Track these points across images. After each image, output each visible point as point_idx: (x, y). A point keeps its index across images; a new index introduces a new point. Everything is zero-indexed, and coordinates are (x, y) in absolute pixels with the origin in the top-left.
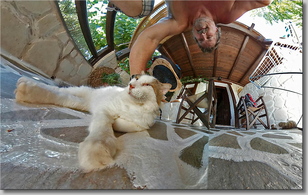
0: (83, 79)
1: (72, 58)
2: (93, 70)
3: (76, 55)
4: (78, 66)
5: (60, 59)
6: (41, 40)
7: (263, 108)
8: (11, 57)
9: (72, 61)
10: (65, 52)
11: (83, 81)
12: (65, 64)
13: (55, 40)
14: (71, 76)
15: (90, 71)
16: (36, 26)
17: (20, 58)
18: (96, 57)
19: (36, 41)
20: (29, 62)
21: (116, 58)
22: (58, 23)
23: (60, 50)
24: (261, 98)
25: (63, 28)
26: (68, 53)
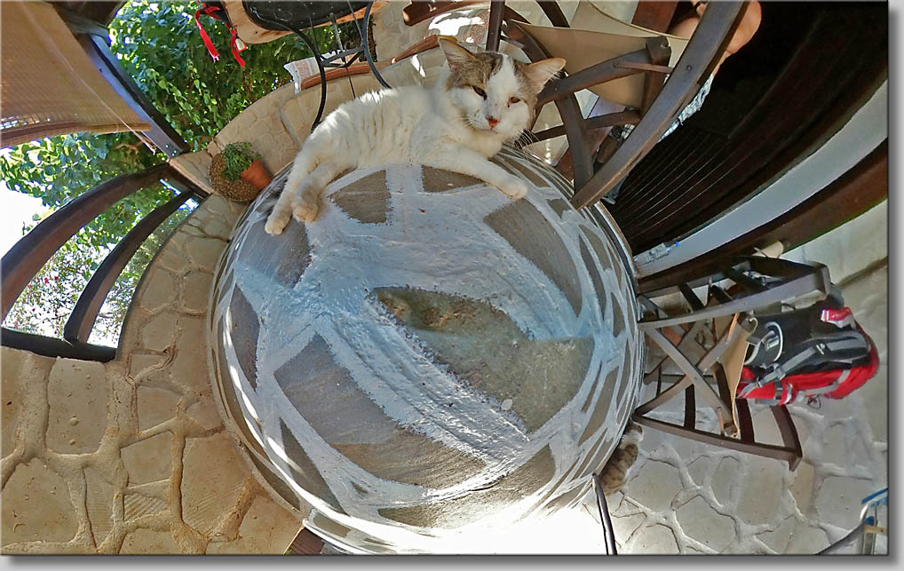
0: (230, 208)
1: (202, 223)
2: (216, 193)
3: (196, 218)
4: (212, 214)
5: (206, 236)
6: (193, 262)
7: (726, 426)
8: (214, 282)
9: (205, 222)
10: (196, 232)
11: (232, 208)
12: (209, 230)
13: (187, 246)
14: (226, 222)
15: (218, 198)
16: (181, 271)
17: (213, 275)
18: (191, 191)
19: (194, 265)
20: (215, 266)
21: (186, 155)
22: (166, 252)
23: (196, 239)
24: (793, 451)
25: (169, 245)
26: (197, 230)
